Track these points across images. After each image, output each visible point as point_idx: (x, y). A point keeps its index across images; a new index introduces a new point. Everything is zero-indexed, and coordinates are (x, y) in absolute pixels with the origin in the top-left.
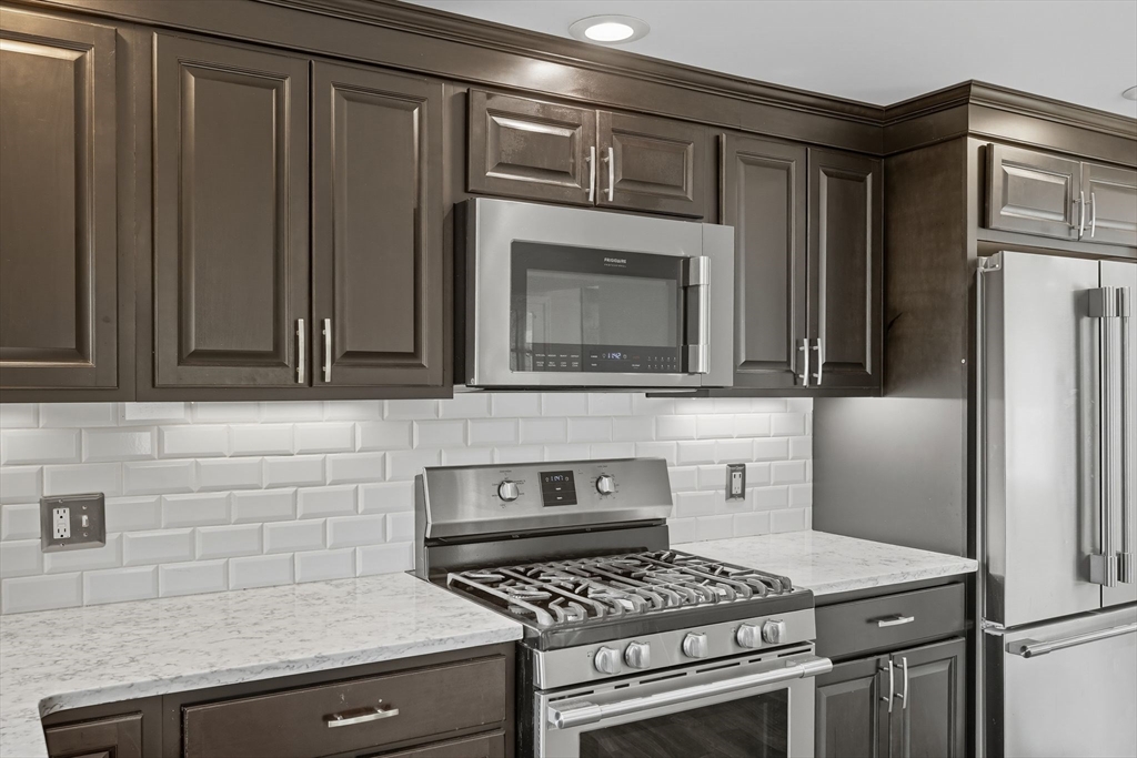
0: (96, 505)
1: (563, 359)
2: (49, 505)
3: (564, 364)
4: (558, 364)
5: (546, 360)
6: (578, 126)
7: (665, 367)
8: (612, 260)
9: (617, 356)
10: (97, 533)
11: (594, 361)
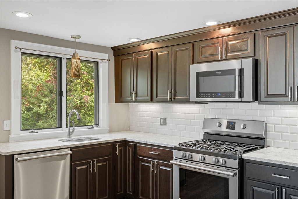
0: (165, 119)
1: (207, 95)
2: (161, 119)
3: (207, 96)
4: (206, 96)
5: (205, 96)
6: (218, 43)
7: (230, 96)
8: (217, 73)
9: (219, 94)
10: (165, 124)
11: (213, 95)
